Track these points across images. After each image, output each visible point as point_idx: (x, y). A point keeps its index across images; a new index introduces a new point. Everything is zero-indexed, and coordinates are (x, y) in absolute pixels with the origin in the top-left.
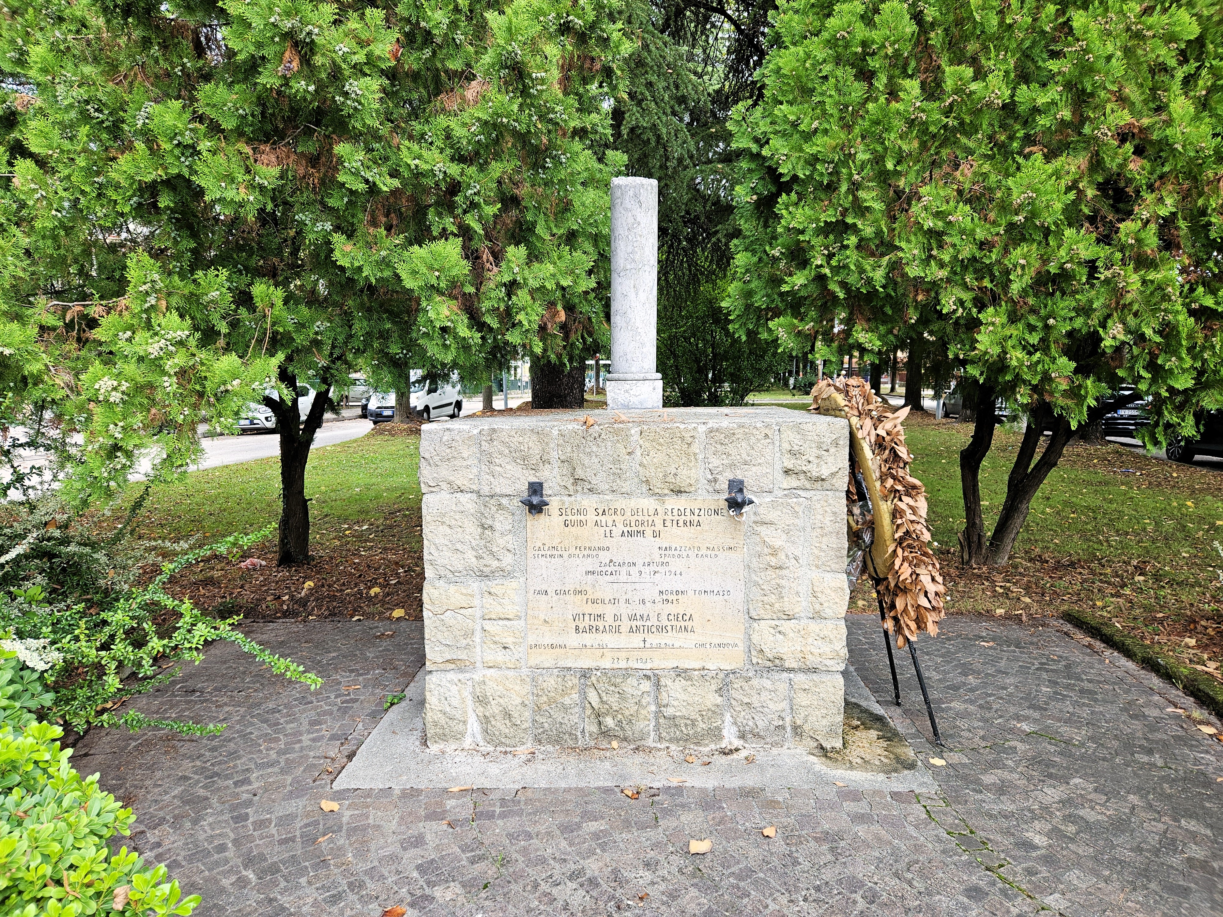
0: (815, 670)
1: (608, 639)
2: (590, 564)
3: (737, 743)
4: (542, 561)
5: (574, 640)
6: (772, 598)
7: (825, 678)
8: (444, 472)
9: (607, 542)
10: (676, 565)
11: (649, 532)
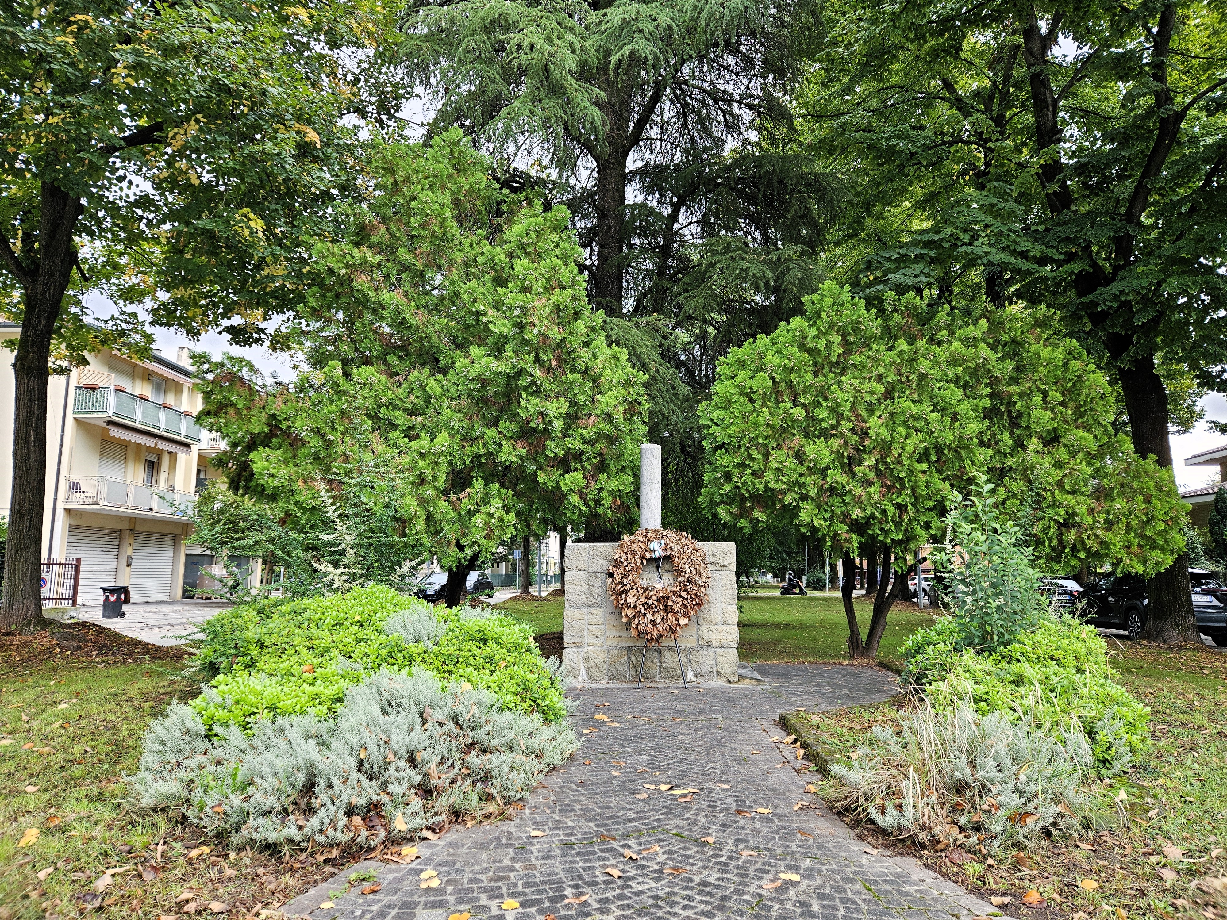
0: (725, 647)
3: (694, 679)
5: (625, 634)
6: (707, 616)
7: (730, 650)
8: (574, 562)
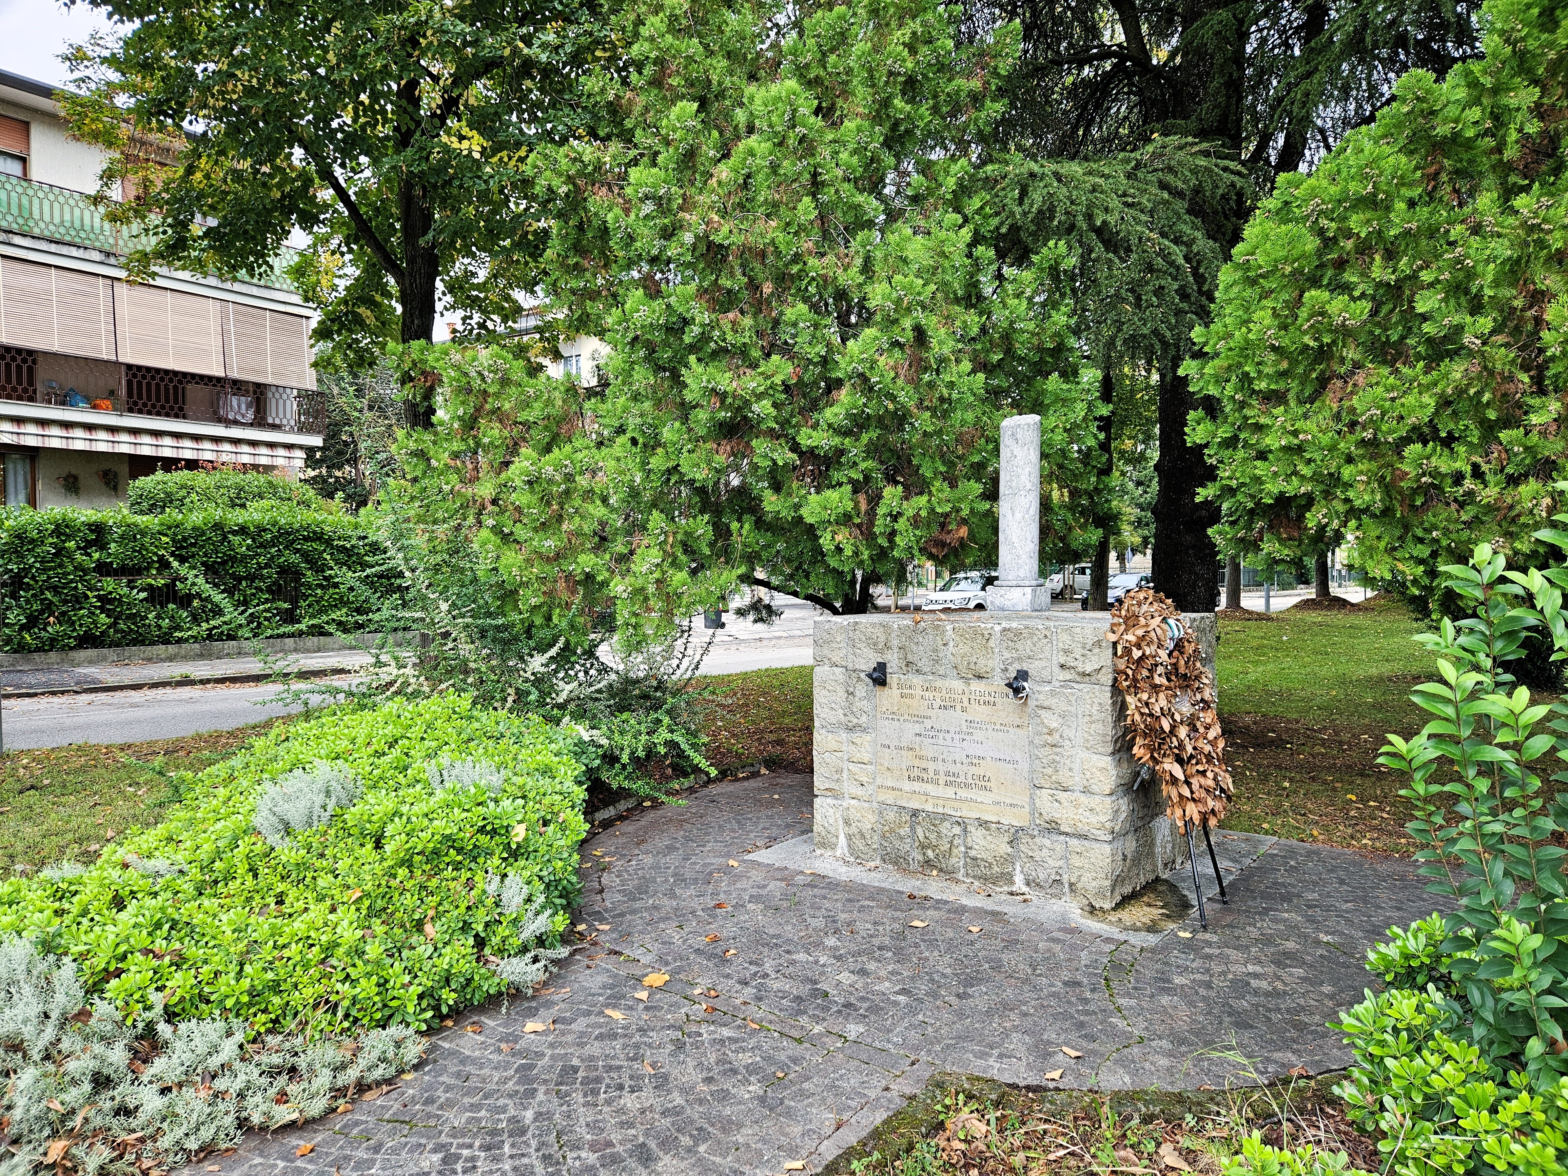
1: (930, 788)
2: (917, 728)
3: (1025, 889)
4: (886, 722)
5: (907, 786)
6: (1049, 771)
9: (930, 713)
10: (978, 735)
11: (958, 707)
